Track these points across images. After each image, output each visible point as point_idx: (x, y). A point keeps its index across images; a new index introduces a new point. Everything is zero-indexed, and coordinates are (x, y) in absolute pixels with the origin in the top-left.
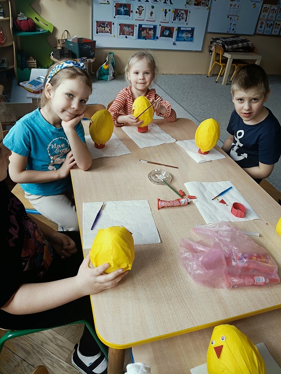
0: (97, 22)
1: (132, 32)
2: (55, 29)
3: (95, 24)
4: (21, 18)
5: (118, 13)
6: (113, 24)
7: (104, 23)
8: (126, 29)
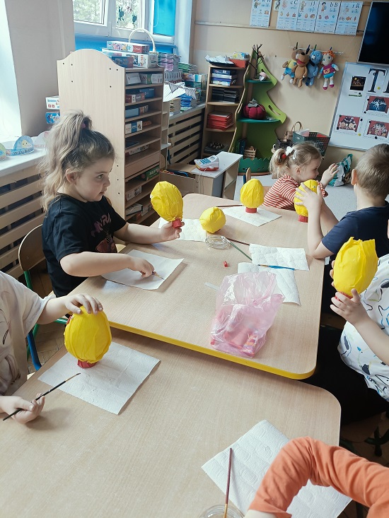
0: (340, 116)
1: (385, 133)
2: (287, 120)
3: (337, 119)
4: (252, 104)
5: (371, 107)
6: (361, 120)
7: (348, 118)
8: (378, 128)
